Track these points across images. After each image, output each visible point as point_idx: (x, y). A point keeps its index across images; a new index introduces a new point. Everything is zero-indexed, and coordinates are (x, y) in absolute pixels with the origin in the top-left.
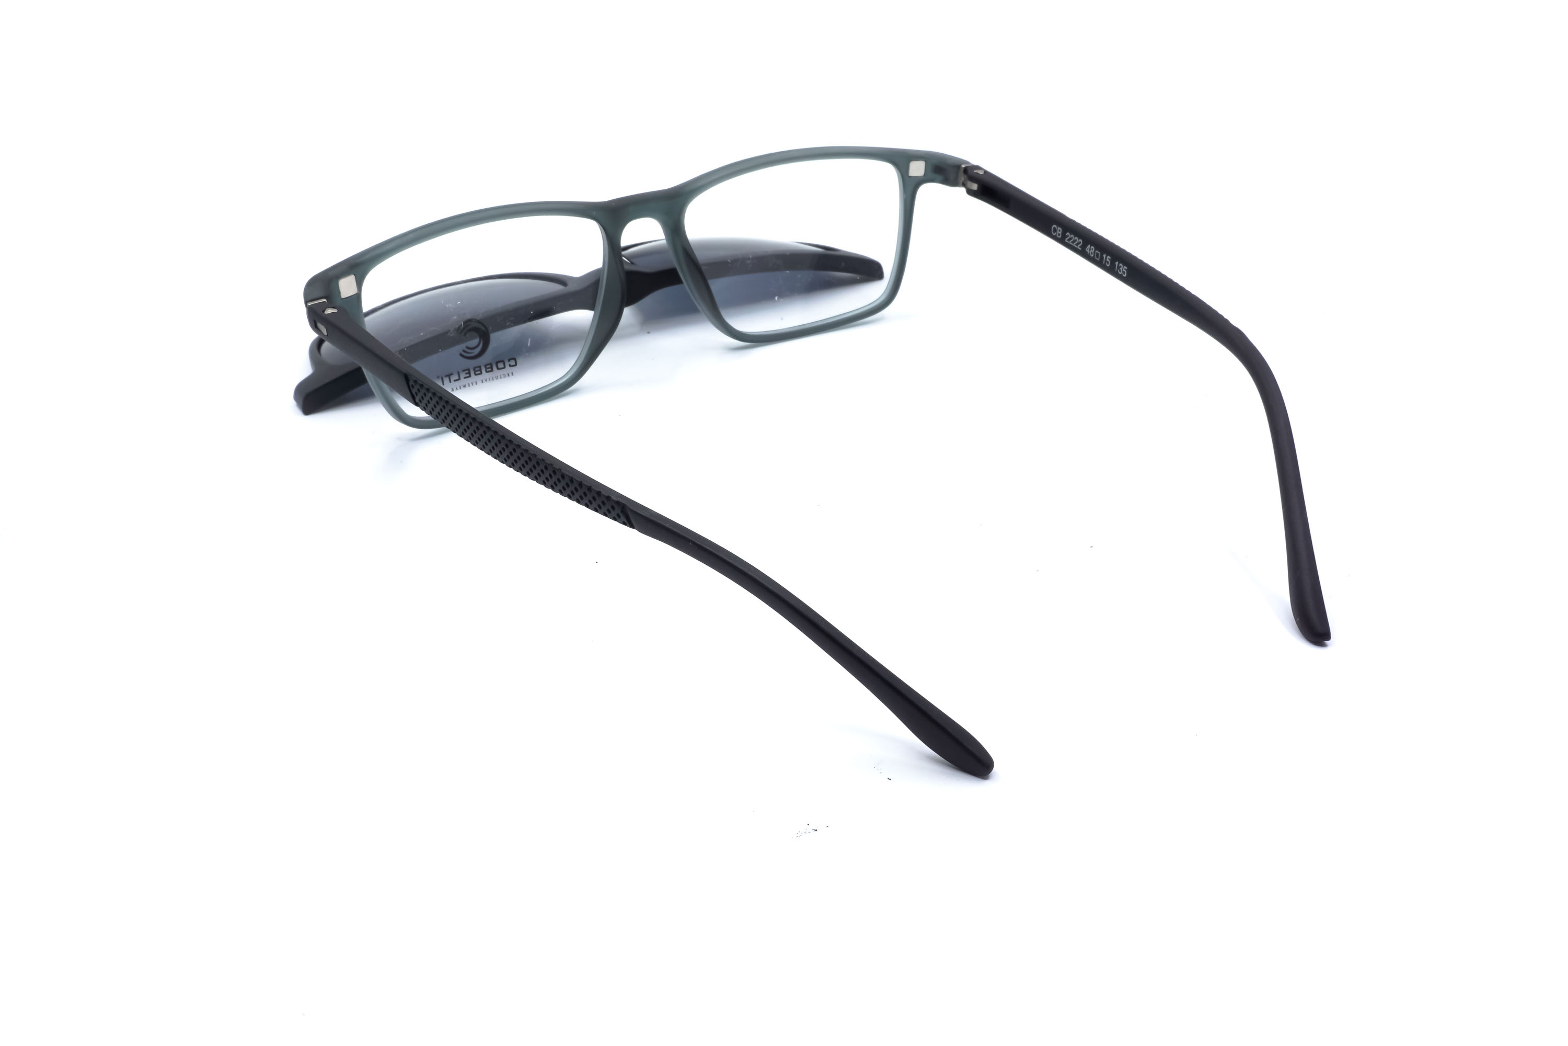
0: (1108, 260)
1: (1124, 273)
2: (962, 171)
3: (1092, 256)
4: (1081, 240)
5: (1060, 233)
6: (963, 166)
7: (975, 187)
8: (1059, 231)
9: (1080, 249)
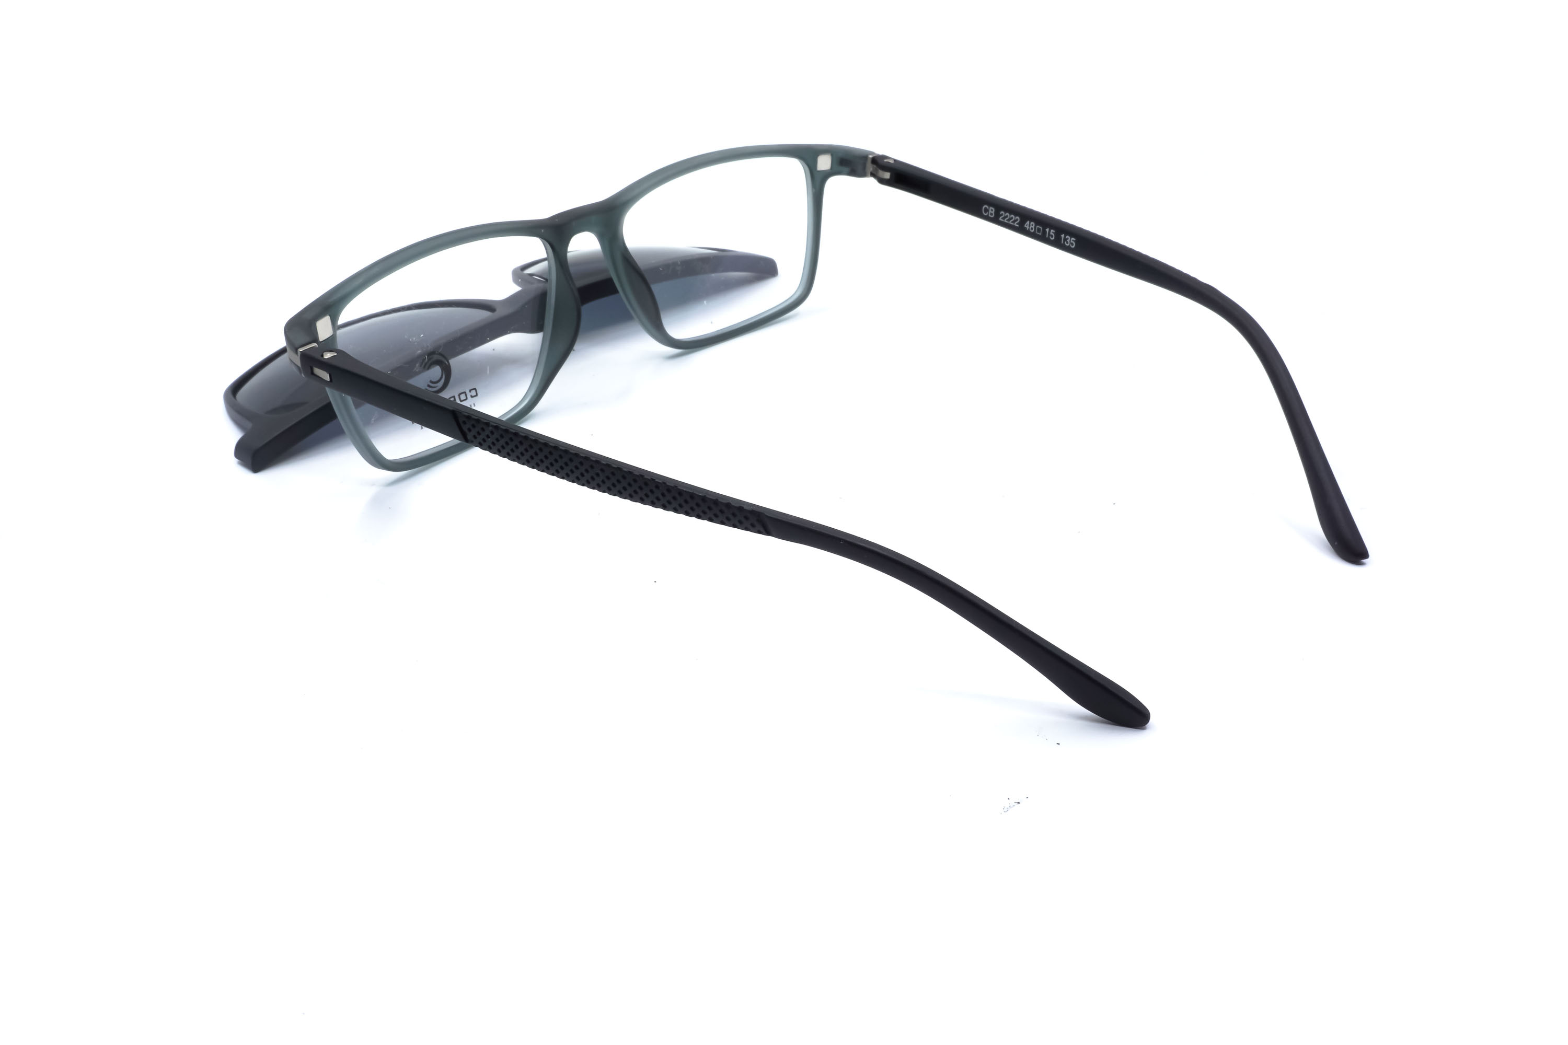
0: (1051, 234)
1: (1072, 244)
2: (869, 161)
3: (1033, 231)
4: (1017, 217)
5: (993, 212)
6: (871, 156)
7: (887, 175)
8: (992, 210)
9: (1017, 226)
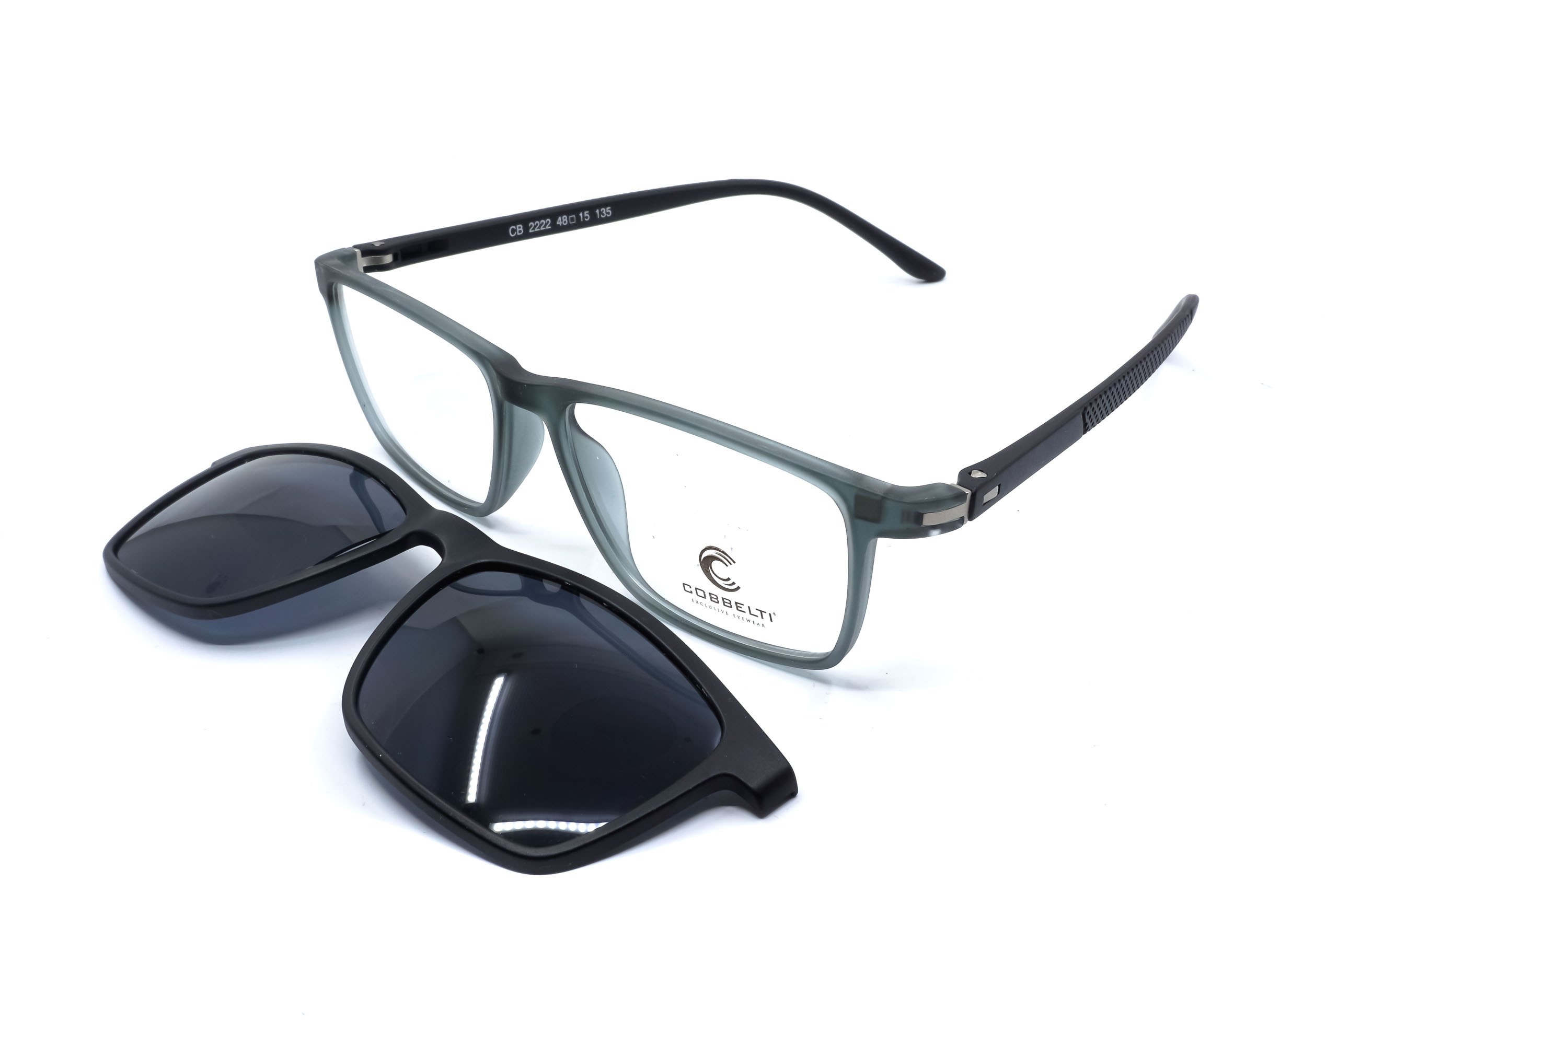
0: (586, 215)
1: (609, 213)
3: (567, 223)
4: (547, 220)
5: (521, 229)
6: (356, 250)
7: (388, 259)
8: (518, 229)
9: (550, 227)
